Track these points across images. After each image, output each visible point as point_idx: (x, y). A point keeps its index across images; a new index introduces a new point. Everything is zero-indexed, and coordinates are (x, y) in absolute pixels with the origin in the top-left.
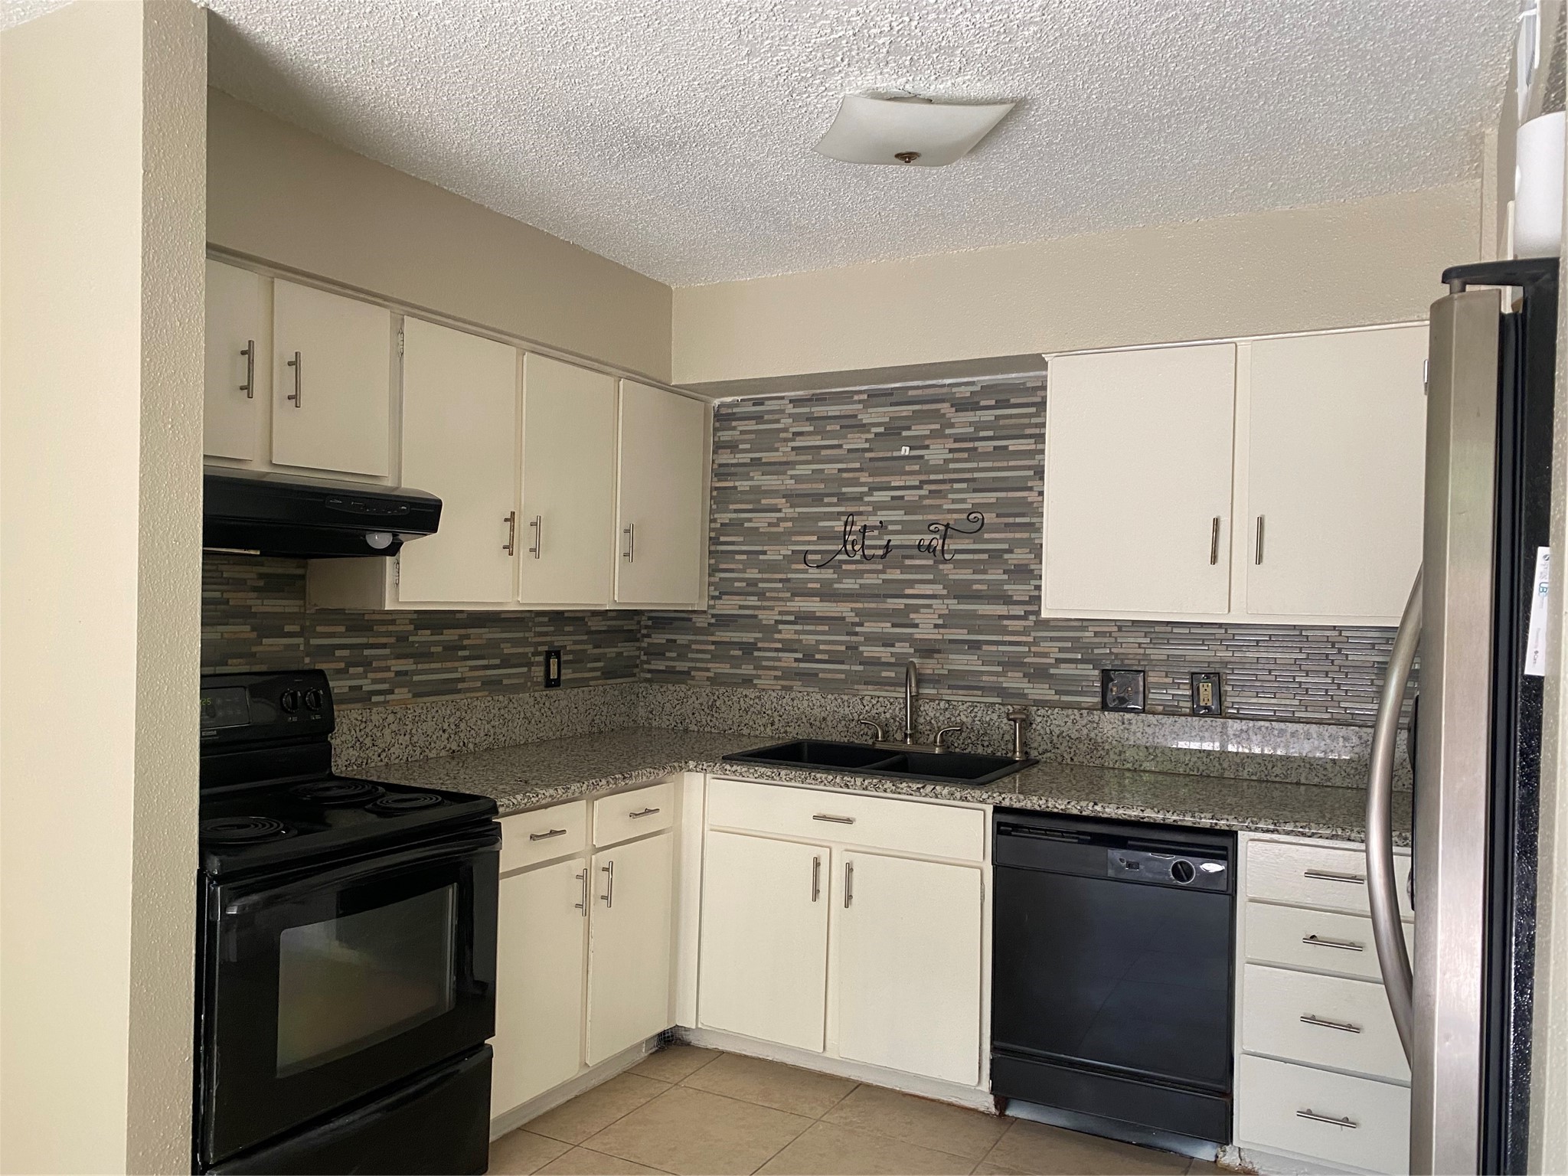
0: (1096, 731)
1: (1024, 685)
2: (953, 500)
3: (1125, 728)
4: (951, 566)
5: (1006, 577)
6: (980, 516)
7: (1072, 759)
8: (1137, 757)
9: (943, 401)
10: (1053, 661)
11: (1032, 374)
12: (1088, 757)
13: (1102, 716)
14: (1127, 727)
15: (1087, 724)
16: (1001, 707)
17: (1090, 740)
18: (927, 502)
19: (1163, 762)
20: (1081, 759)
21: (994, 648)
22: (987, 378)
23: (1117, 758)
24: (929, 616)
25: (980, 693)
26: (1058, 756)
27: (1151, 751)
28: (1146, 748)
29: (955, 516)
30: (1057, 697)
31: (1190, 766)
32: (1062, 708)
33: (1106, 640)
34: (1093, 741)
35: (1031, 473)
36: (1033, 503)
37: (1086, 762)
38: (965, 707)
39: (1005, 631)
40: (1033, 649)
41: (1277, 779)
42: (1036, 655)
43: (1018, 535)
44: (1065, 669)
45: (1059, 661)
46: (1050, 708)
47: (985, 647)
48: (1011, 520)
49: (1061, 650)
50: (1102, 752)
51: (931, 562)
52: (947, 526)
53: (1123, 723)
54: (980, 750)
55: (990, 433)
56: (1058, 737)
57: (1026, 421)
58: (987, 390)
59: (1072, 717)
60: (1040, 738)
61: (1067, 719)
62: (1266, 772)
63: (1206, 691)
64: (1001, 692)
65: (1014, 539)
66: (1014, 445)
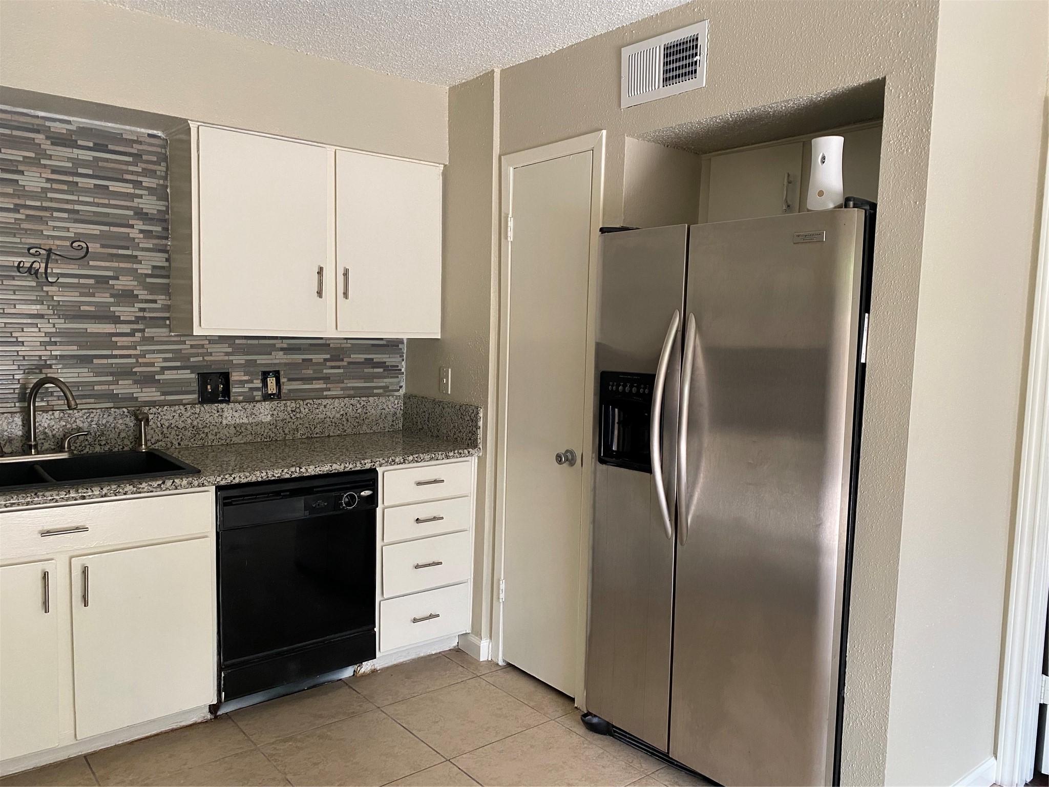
0: (198, 420)
1: (136, 391)
2: (54, 227)
3: (219, 415)
4: (54, 289)
5: (112, 300)
6: (84, 245)
7: (179, 444)
8: (228, 435)
9: (38, 132)
10: (158, 369)
11: (128, 127)
12: (192, 440)
13: (202, 409)
14: (221, 414)
15: (191, 416)
16: (117, 410)
17: (193, 427)
18: (25, 226)
19: (246, 436)
20: (187, 443)
21: (105, 361)
22: (84, 120)
23: (213, 437)
24: (34, 334)
25: (92, 401)
26: (169, 443)
27: (238, 429)
28: (235, 427)
29: (58, 242)
30: (162, 398)
31: (264, 436)
32: (170, 406)
33: (200, 351)
34: (195, 428)
35: (131, 213)
36: (134, 239)
37: (190, 444)
38: (80, 414)
39: (115, 346)
40: (140, 360)
41: (318, 435)
42: (141, 365)
43: (122, 265)
44: (169, 375)
45: (164, 369)
46: (160, 406)
47: (95, 361)
48: (114, 251)
49: (165, 360)
50: (202, 435)
51: (34, 284)
52: (49, 251)
53: (218, 412)
54: (98, 449)
55: (90, 172)
56: (168, 428)
57: (124, 167)
58: (84, 132)
59: (179, 411)
60: (153, 431)
61: (174, 414)
62: (311, 432)
63: (271, 382)
64: (112, 397)
65: (119, 268)
66: (114, 186)
